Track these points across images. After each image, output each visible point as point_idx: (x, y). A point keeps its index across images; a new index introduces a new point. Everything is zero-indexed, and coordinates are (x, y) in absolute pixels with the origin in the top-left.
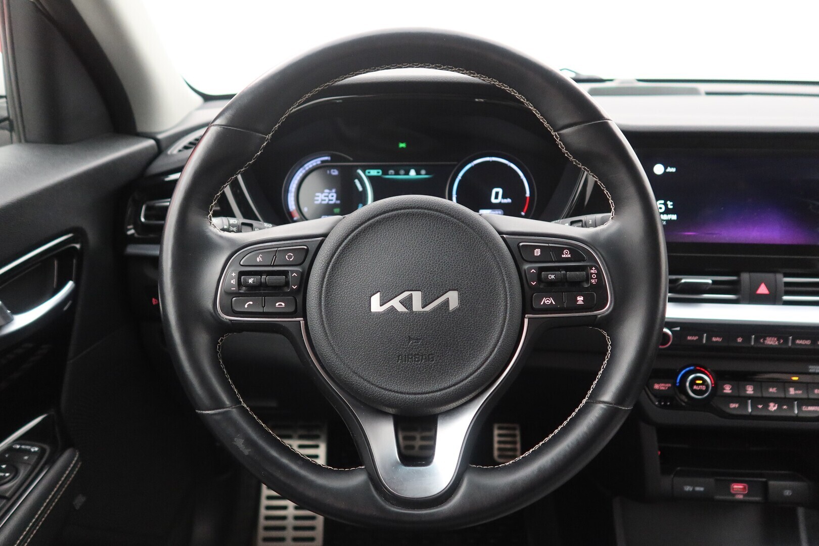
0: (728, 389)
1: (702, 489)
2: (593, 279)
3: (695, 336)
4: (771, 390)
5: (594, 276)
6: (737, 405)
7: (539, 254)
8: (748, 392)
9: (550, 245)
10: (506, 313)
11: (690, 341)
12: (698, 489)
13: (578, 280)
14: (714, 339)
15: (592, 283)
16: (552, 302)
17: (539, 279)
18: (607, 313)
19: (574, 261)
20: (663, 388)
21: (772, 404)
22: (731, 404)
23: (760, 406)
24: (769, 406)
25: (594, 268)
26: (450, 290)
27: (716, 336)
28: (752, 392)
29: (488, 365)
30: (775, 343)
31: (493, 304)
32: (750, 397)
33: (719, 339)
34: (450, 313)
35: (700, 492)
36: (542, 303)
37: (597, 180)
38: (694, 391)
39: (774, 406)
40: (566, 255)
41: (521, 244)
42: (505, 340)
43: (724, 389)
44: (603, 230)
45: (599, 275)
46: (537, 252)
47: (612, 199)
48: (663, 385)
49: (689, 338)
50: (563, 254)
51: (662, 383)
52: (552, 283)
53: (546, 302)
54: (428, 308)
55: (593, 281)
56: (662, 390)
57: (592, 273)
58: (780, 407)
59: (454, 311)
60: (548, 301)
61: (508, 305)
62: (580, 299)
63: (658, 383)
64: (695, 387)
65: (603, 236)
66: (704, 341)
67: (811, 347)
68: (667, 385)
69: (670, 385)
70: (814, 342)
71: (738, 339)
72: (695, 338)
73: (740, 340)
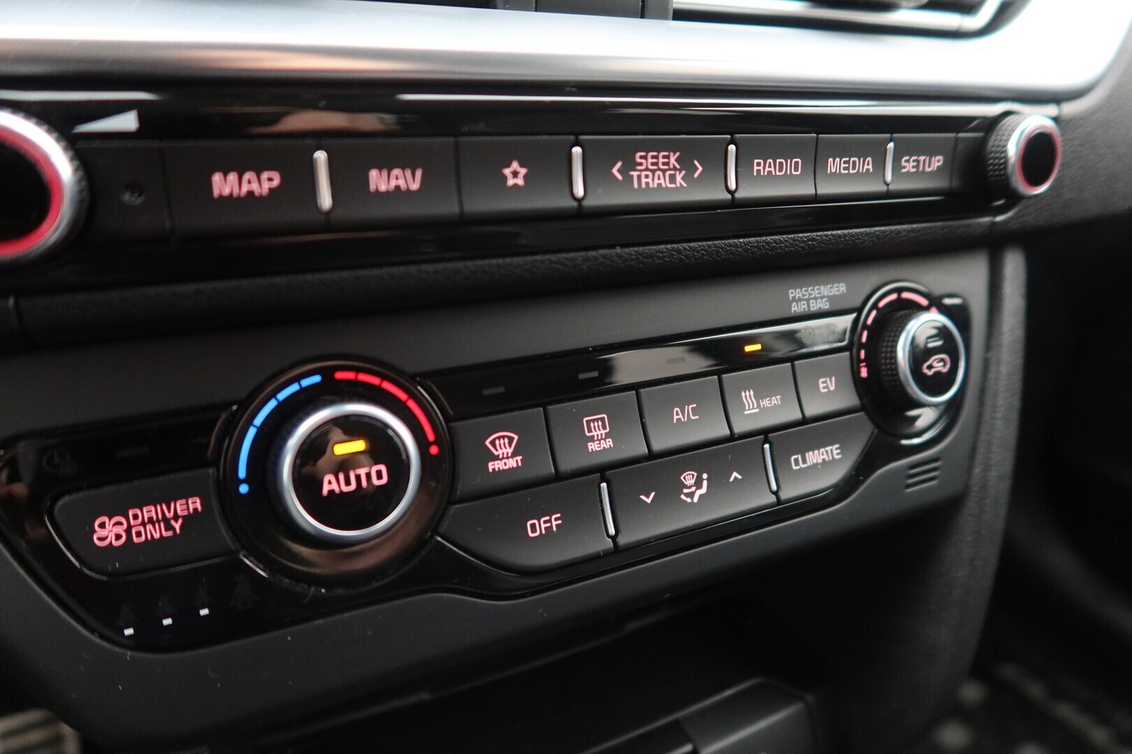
3: (264, 170)
6: (554, 522)
11: (229, 201)
14: (379, 181)
20: (156, 532)
21: (689, 478)
22: (530, 523)
23: (648, 499)
24: (678, 488)
27: (387, 165)
32: (603, 471)
33: (405, 180)
38: (324, 507)
39: (698, 484)
43: (488, 457)
48: (149, 512)
49: (224, 185)
56: (150, 545)
58: (718, 482)
63: (117, 509)
64: (330, 484)
66: (326, 199)
67: (806, 190)
68: (180, 507)
69: (195, 503)
70: (815, 165)
71: (507, 172)
72: (265, 183)
73: (515, 175)
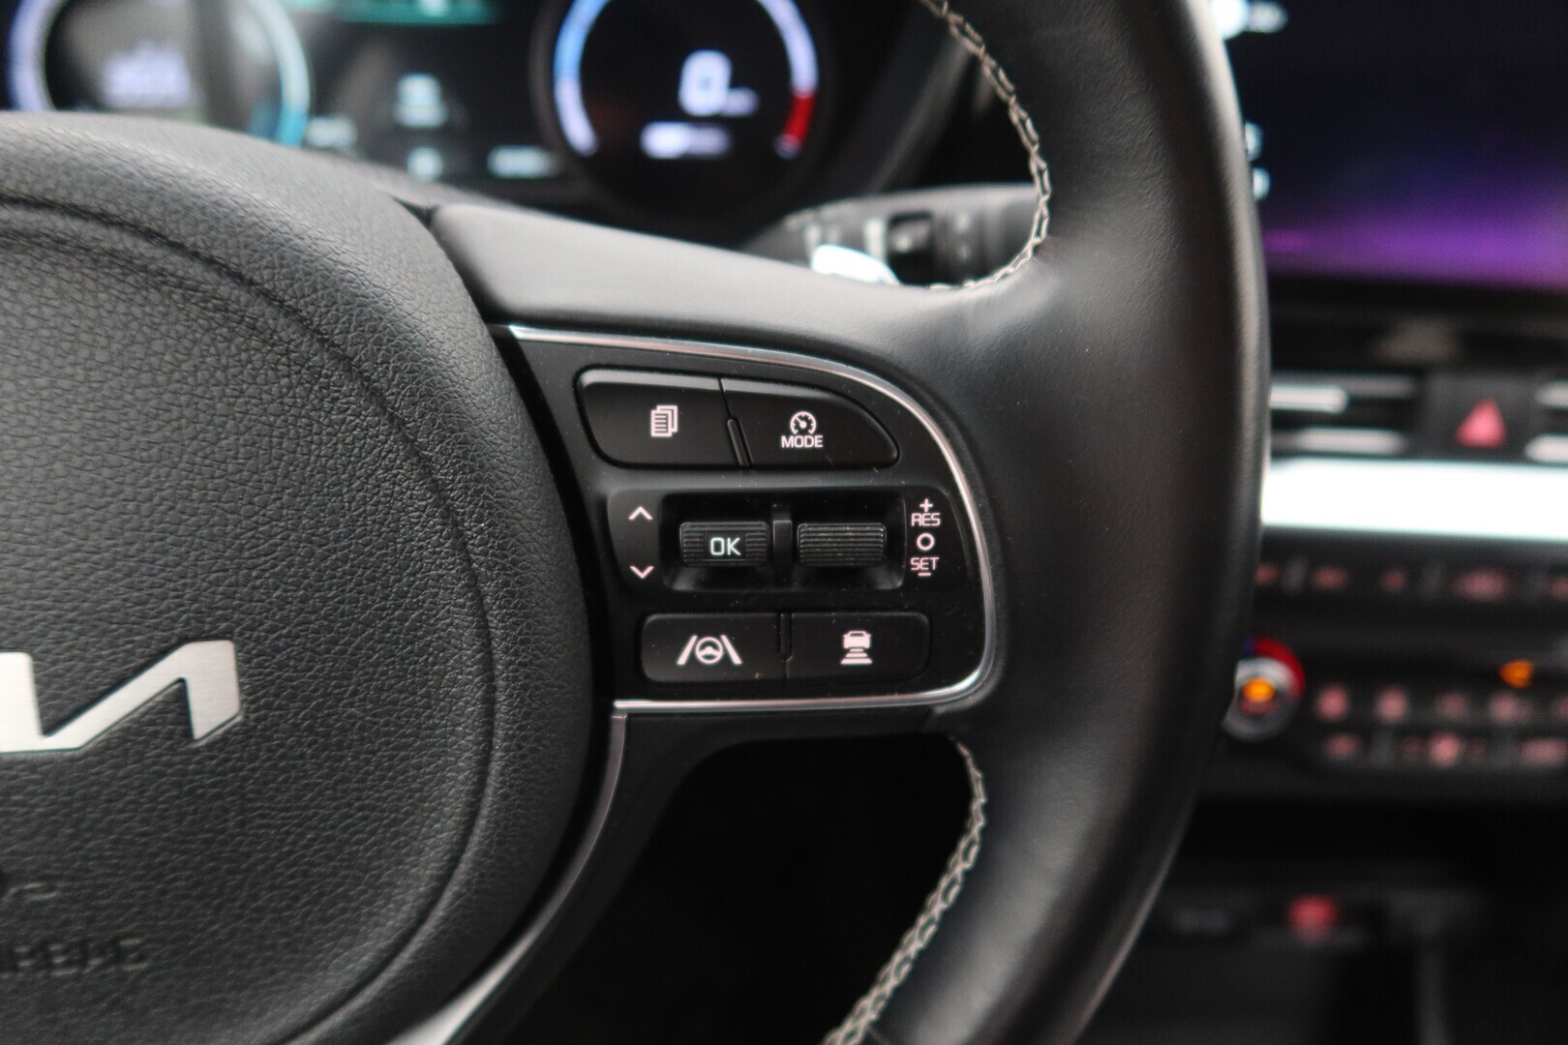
0: (1333, 704)
2: (921, 554)
5: (926, 542)
6: (1351, 745)
7: (673, 429)
8: (1387, 712)
9: (729, 385)
10: (489, 734)
13: (850, 562)
15: (911, 577)
16: (726, 657)
17: (669, 552)
18: (972, 701)
19: (840, 467)
22: (1336, 743)
25: (926, 505)
26: (184, 640)
28: (1397, 712)
29: (408, 967)
31: (428, 695)
34: (197, 751)
36: (682, 660)
37: (981, 51)
40: (802, 435)
41: (591, 377)
42: (486, 854)
43: (1324, 704)
44: (987, 305)
45: (952, 537)
46: (665, 421)
47: (1043, 153)
50: (788, 434)
52: (724, 572)
53: (700, 655)
54: (77, 734)
55: (920, 566)
57: (919, 530)
59: (225, 740)
60: (709, 650)
61: (501, 697)
62: (857, 646)
65: (989, 329)
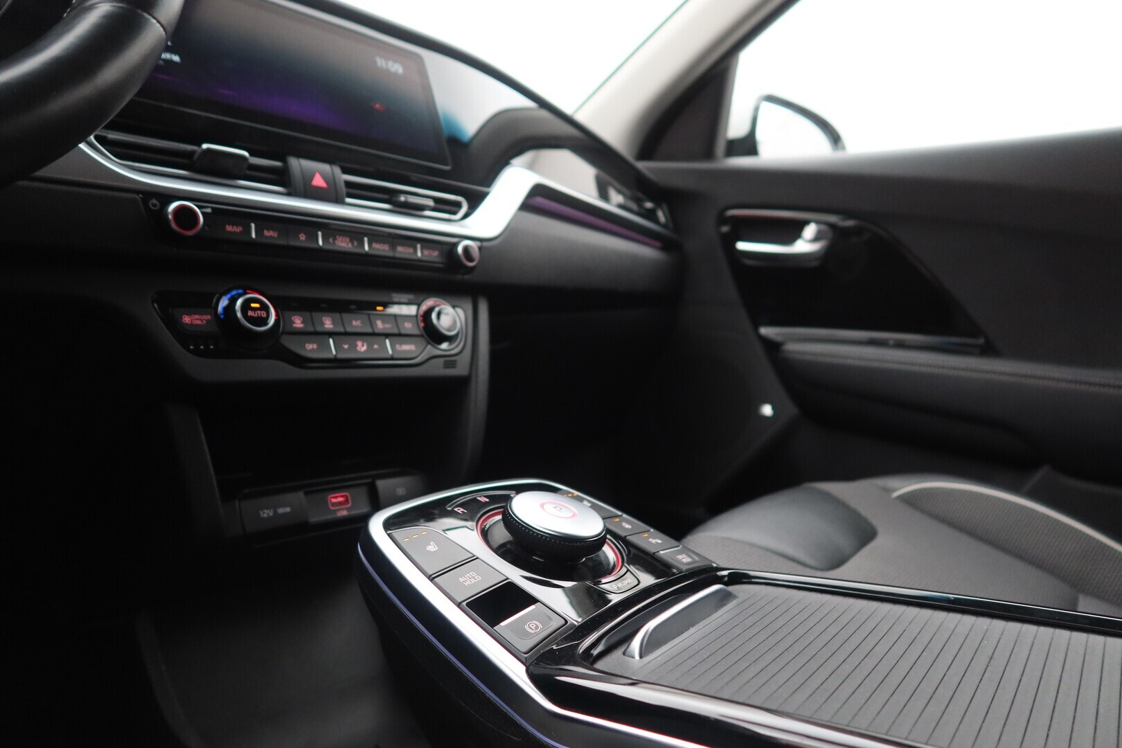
0: (298, 323)
1: (288, 510)
3: (237, 226)
4: (354, 323)
6: (315, 346)
8: (326, 326)
11: (231, 233)
12: (281, 511)
14: (267, 233)
20: (199, 322)
21: (359, 343)
22: (307, 345)
23: (346, 347)
24: (356, 346)
27: (268, 229)
28: (331, 326)
30: (348, 244)
32: (331, 334)
33: (273, 234)
35: (285, 514)
38: (250, 320)
39: (363, 346)
43: (294, 323)
48: (197, 317)
49: (229, 228)
51: (195, 314)
56: (197, 325)
58: (370, 347)
63: (189, 314)
66: (254, 236)
67: (390, 254)
68: (205, 317)
69: (209, 317)
70: (393, 247)
71: (300, 235)
72: (238, 229)
73: (302, 237)
